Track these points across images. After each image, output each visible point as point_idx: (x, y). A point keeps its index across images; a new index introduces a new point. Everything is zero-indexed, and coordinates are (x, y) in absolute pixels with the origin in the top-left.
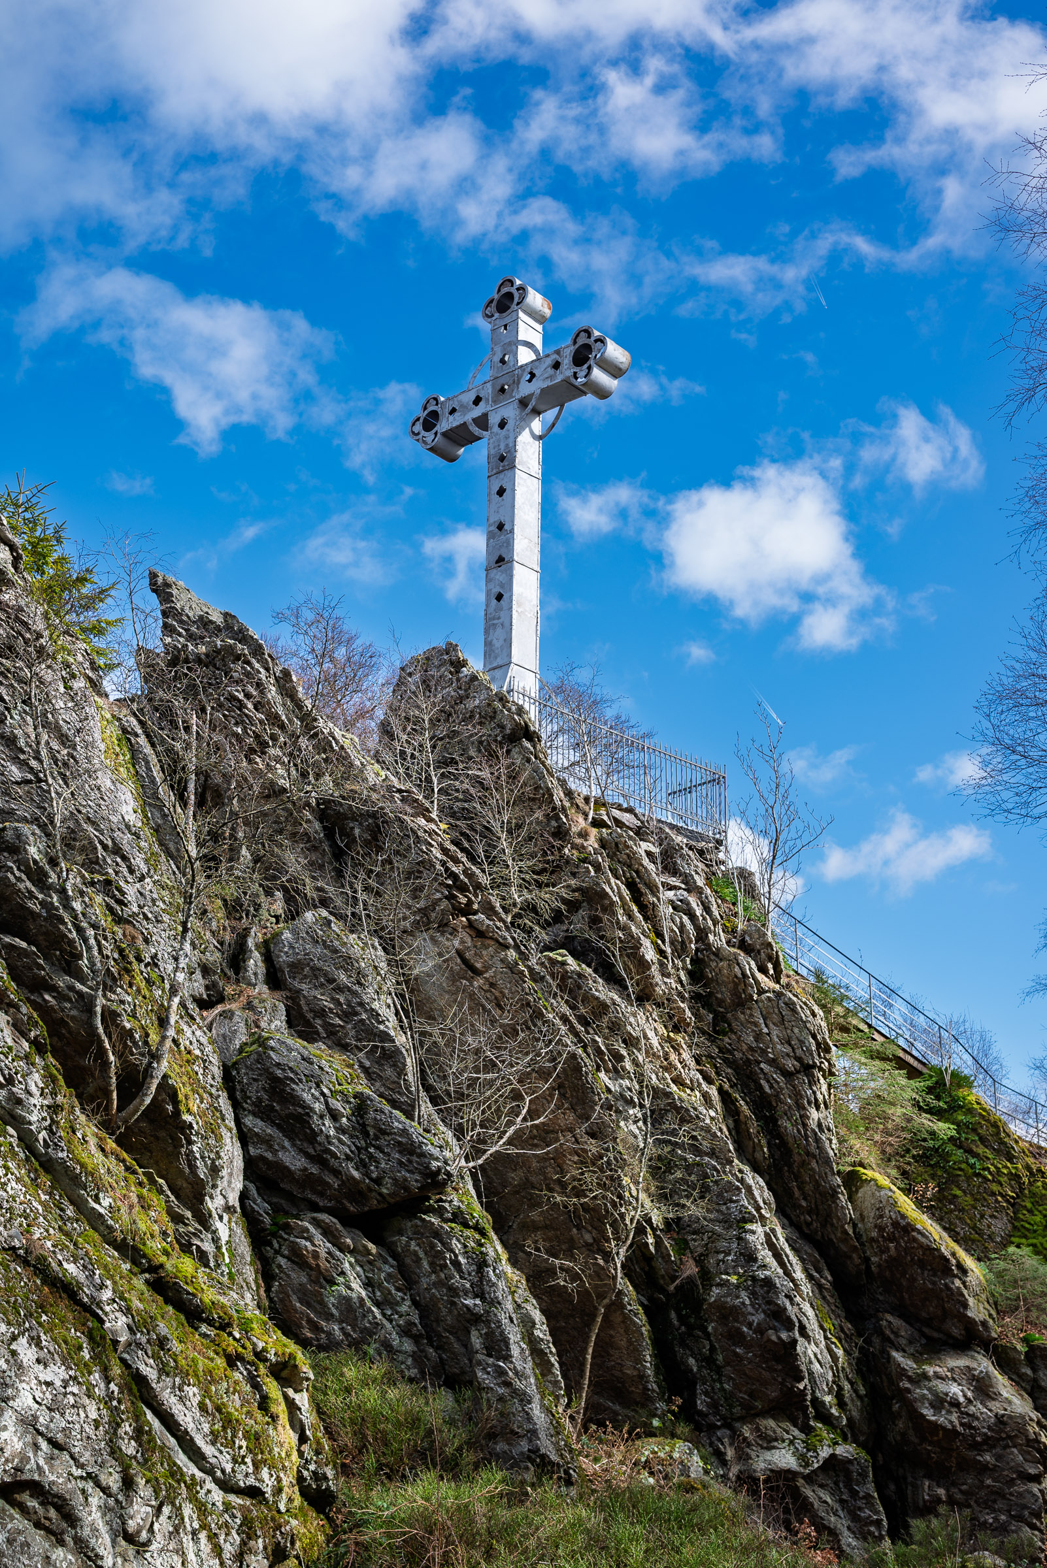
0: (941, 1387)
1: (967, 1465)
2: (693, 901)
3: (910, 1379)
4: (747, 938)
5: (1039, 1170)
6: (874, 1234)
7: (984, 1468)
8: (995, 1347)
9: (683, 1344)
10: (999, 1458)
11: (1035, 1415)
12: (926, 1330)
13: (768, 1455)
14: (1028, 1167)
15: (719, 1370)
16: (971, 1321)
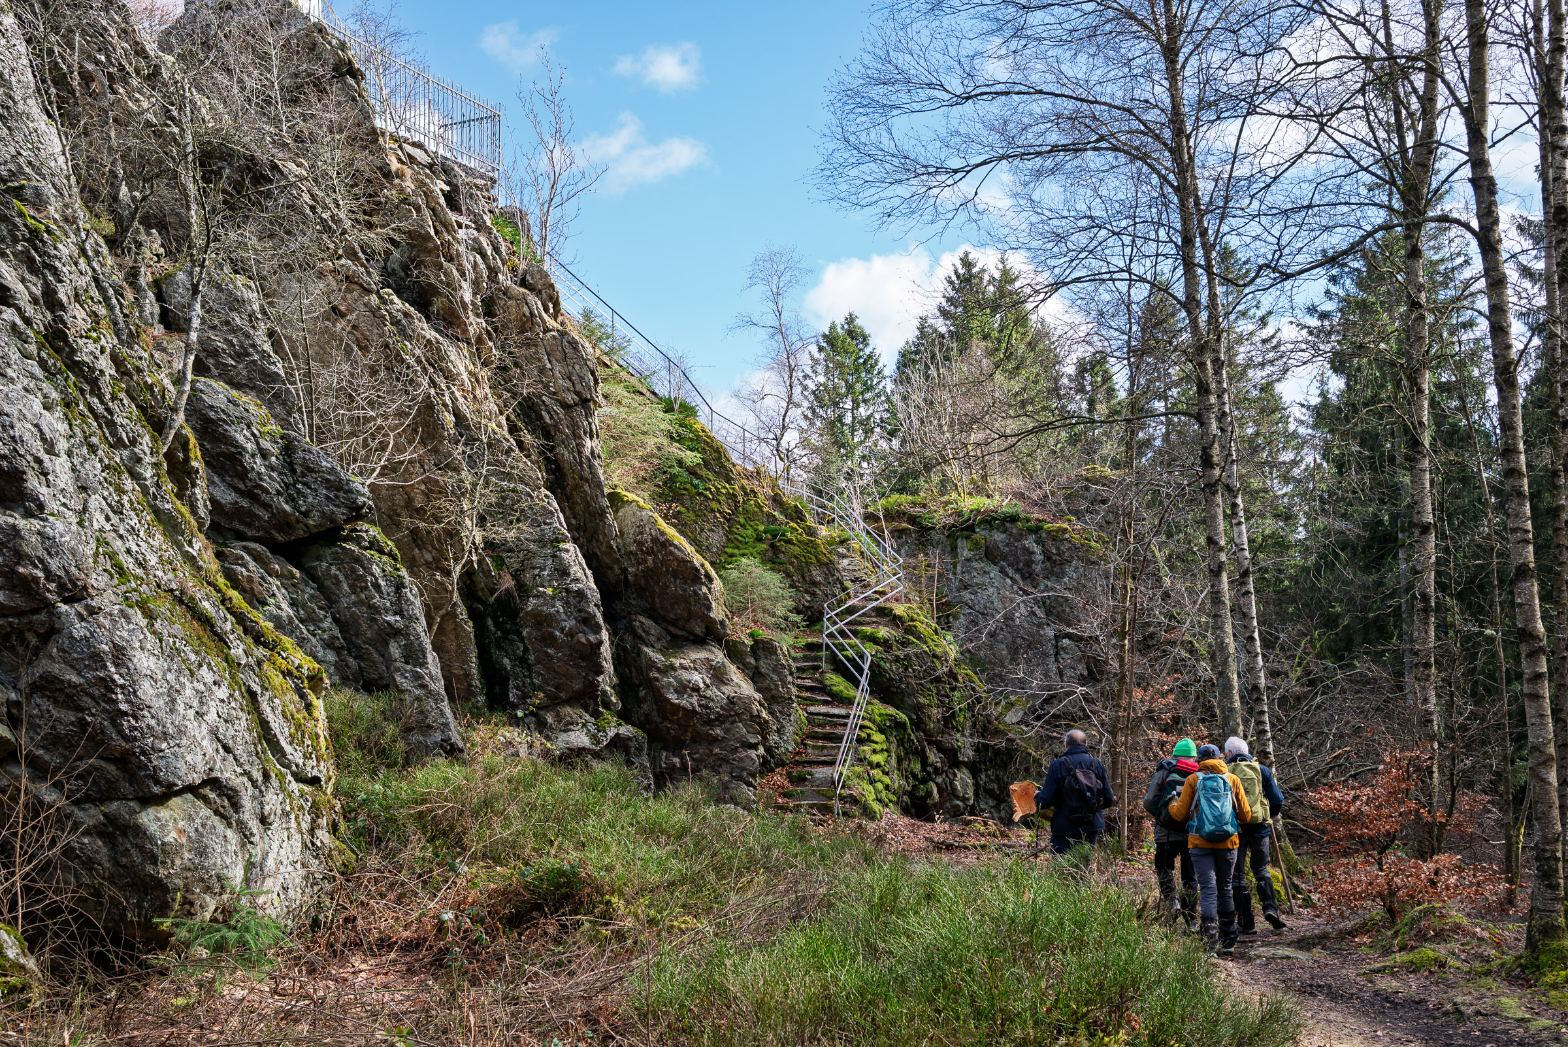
0: (685, 675)
1: (698, 738)
2: (484, 241)
3: (659, 670)
4: (528, 277)
5: (752, 491)
6: (633, 548)
7: (715, 740)
8: (727, 641)
9: (499, 646)
10: (727, 731)
11: (758, 696)
12: (671, 629)
13: (564, 736)
14: (743, 488)
15: (529, 668)
16: (713, 621)
